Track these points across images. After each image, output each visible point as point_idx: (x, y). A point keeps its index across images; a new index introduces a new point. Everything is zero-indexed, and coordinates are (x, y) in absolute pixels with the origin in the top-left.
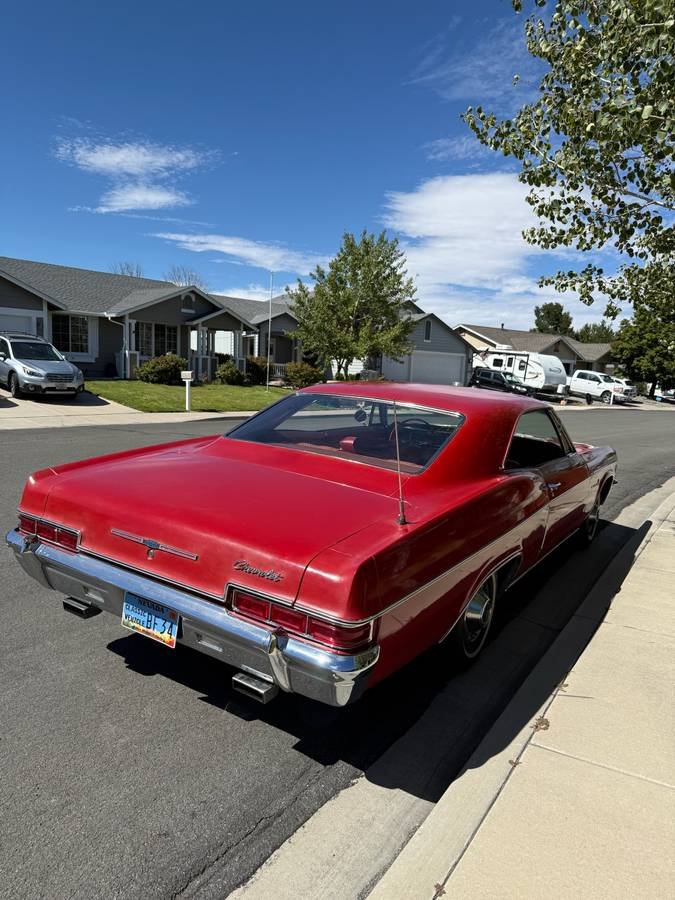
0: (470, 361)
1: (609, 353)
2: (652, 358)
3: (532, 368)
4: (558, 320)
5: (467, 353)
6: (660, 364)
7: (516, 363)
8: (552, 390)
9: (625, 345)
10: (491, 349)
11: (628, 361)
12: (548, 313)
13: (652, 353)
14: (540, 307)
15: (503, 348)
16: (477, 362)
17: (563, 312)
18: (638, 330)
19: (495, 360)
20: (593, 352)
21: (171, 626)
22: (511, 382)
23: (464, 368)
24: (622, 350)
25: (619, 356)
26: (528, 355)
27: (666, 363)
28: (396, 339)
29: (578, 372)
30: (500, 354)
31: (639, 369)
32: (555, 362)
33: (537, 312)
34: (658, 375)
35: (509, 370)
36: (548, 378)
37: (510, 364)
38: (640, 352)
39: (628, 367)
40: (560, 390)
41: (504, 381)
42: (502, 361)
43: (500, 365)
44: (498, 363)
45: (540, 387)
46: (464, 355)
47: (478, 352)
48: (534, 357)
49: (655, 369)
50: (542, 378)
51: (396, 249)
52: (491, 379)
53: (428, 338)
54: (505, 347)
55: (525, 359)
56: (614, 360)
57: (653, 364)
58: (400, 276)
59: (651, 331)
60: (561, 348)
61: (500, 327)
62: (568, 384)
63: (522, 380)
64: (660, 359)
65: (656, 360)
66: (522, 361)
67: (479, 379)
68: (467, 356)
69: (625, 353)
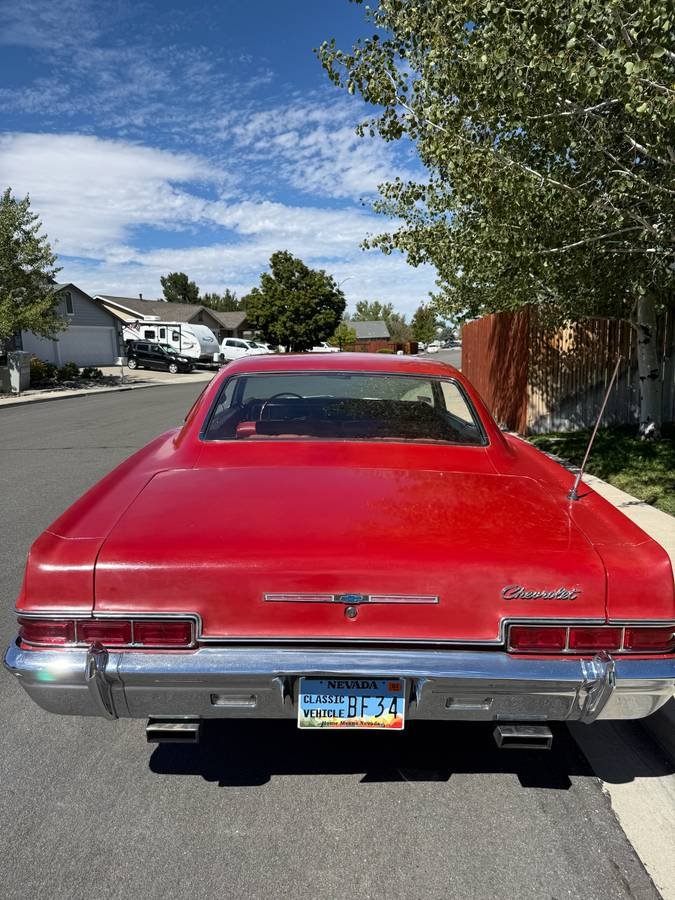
0: (120, 334)
1: (246, 320)
2: (284, 323)
3: (186, 338)
4: (185, 289)
5: (115, 325)
6: (292, 328)
7: (169, 334)
8: (209, 359)
9: (259, 312)
10: (141, 321)
11: (265, 327)
12: (175, 282)
13: (283, 318)
14: (166, 277)
15: (152, 319)
16: (128, 334)
17: (189, 282)
18: (268, 298)
19: (146, 332)
20: (232, 320)
21: (395, 702)
22: (170, 354)
23: (115, 341)
24: (258, 317)
25: (255, 323)
26: (179, 326)
27: (296, 327)
28: (44, 315)
29: (225, 340)
30: (150, 325)
31: (275, 333)
32: (204, 331)
33: (163, 282)
34: (291, 338)
35: (163, 341)
36: (203, 347)
37: (163, 335)
38: (273, 318)
39: (266, 333)
40: (216, 359)
41: (163, 354)
42: (153, 332)
43: (153, 337)
44: (149, 334)
45: (198, 357)
46: (113, 328)
47: (127, 325)
48: (185, 327)
49: (288, 333)
50: (198, 347)
51: (29, 210)
52: (149, 352)
53: (70, 311)
54: (153, 318)
55: (177, 329)
56: (251, 327)
57: (286, 328)
58: (38, 242)
59: (280, 299)
60: (204, 317)
61: (139, 297)
62: (222, 352)
63: (178, 351)
64: (291, 323)
65: (287, 325)
66: (175, 332)
67: (135, 352)
68: (116, 329)
69: (261, 319)
